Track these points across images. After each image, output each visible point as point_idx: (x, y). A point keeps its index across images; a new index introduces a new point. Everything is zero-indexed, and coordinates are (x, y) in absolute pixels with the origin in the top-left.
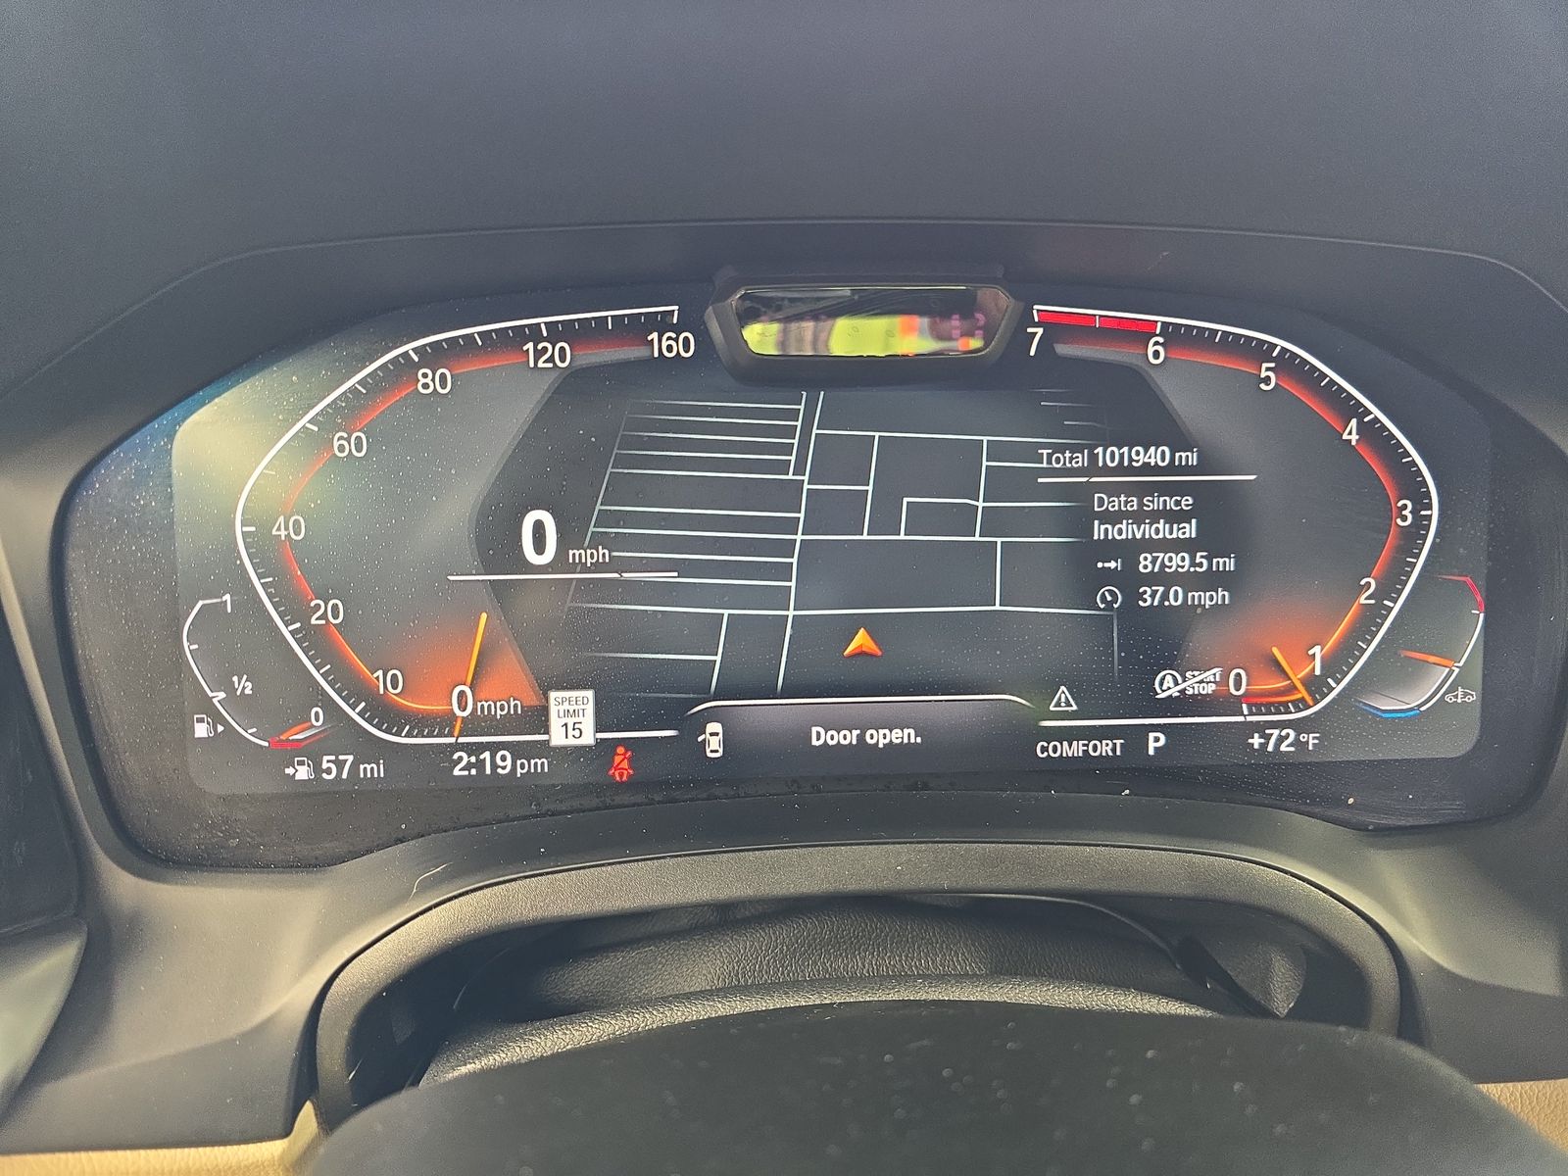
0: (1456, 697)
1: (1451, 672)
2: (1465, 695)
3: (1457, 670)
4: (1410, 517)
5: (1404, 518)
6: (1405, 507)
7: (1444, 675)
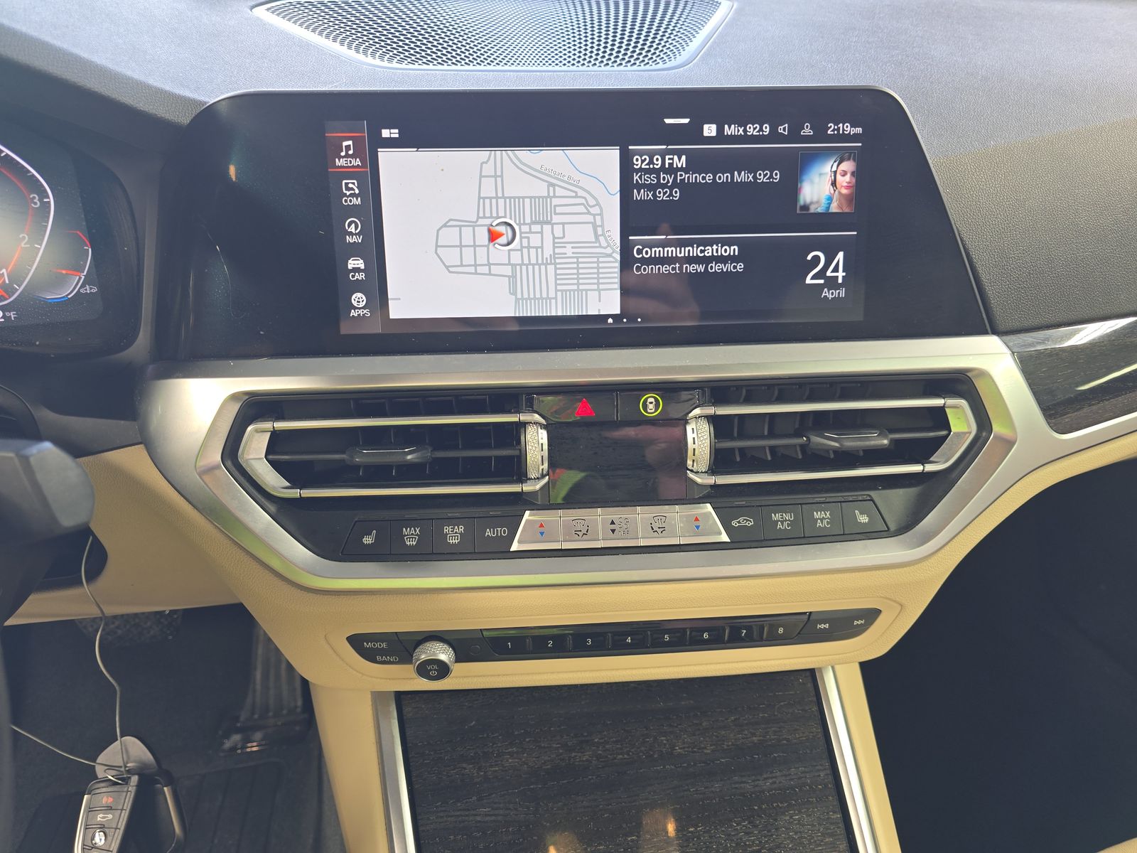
0: (86, 290)
1: (80, 278)
2: (91, 289)
3: (83, 277)
4: (38, 203)
5: (35, 203)
6: (34, 198)
7: (76, 281)
